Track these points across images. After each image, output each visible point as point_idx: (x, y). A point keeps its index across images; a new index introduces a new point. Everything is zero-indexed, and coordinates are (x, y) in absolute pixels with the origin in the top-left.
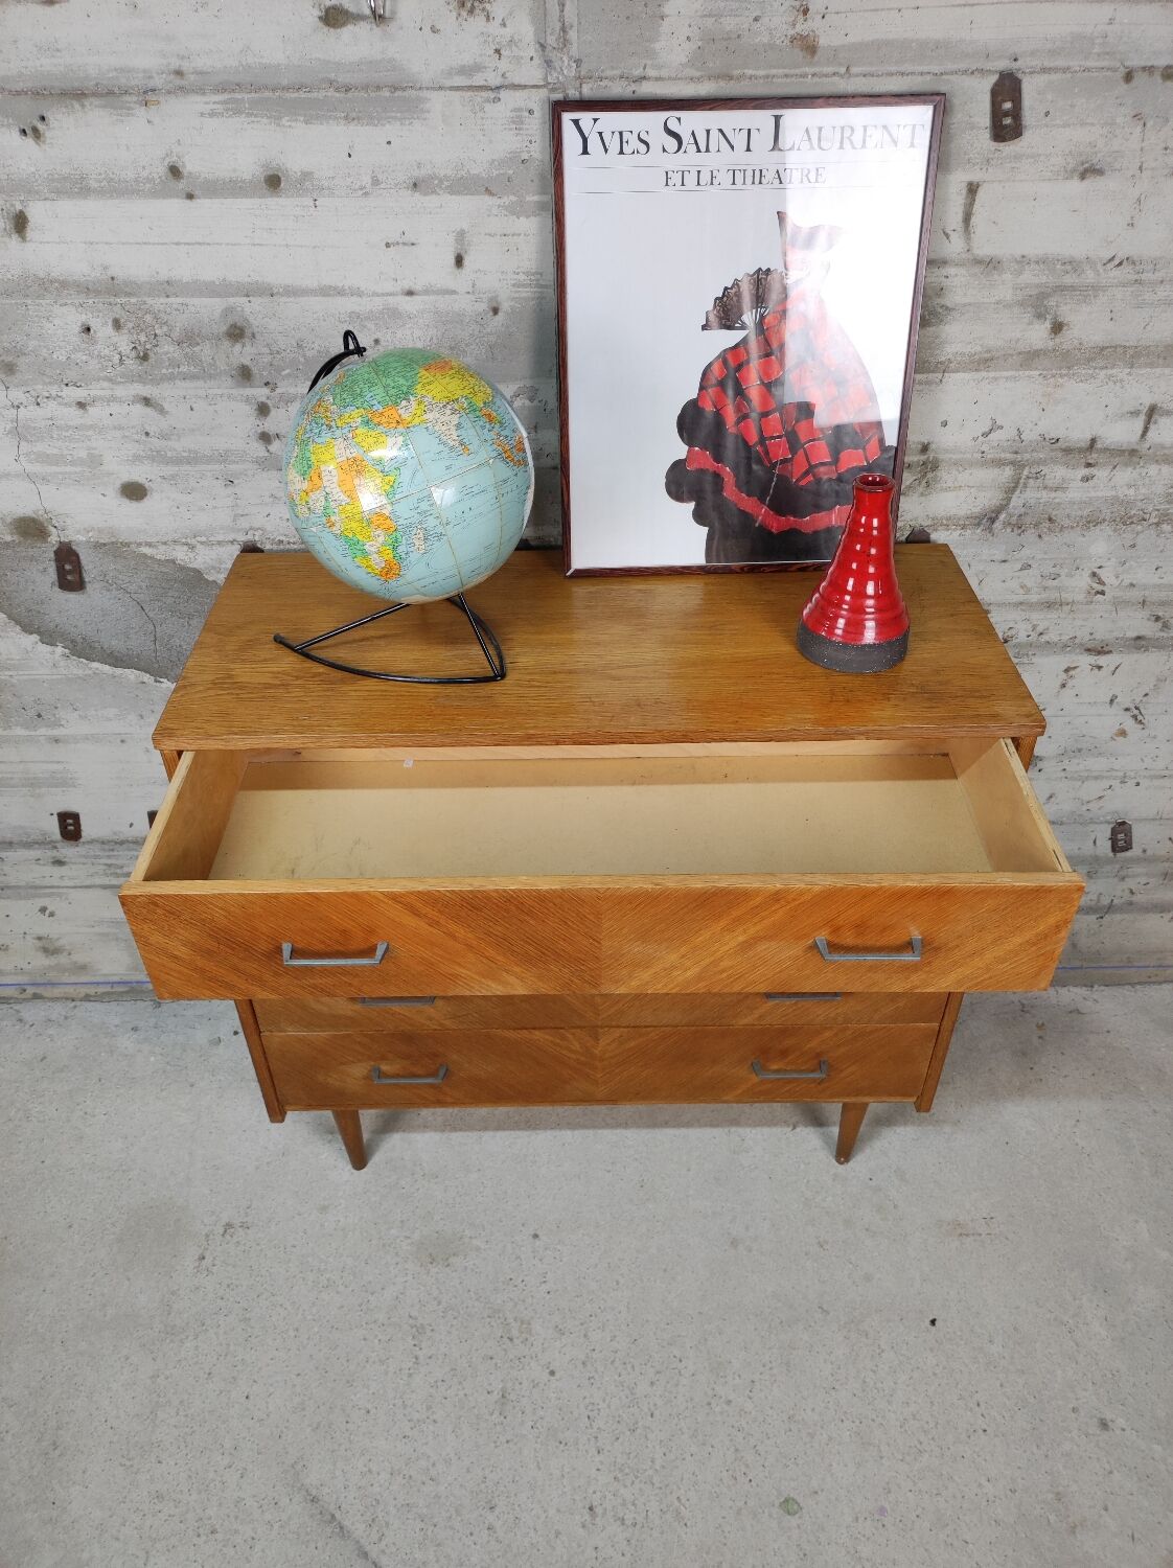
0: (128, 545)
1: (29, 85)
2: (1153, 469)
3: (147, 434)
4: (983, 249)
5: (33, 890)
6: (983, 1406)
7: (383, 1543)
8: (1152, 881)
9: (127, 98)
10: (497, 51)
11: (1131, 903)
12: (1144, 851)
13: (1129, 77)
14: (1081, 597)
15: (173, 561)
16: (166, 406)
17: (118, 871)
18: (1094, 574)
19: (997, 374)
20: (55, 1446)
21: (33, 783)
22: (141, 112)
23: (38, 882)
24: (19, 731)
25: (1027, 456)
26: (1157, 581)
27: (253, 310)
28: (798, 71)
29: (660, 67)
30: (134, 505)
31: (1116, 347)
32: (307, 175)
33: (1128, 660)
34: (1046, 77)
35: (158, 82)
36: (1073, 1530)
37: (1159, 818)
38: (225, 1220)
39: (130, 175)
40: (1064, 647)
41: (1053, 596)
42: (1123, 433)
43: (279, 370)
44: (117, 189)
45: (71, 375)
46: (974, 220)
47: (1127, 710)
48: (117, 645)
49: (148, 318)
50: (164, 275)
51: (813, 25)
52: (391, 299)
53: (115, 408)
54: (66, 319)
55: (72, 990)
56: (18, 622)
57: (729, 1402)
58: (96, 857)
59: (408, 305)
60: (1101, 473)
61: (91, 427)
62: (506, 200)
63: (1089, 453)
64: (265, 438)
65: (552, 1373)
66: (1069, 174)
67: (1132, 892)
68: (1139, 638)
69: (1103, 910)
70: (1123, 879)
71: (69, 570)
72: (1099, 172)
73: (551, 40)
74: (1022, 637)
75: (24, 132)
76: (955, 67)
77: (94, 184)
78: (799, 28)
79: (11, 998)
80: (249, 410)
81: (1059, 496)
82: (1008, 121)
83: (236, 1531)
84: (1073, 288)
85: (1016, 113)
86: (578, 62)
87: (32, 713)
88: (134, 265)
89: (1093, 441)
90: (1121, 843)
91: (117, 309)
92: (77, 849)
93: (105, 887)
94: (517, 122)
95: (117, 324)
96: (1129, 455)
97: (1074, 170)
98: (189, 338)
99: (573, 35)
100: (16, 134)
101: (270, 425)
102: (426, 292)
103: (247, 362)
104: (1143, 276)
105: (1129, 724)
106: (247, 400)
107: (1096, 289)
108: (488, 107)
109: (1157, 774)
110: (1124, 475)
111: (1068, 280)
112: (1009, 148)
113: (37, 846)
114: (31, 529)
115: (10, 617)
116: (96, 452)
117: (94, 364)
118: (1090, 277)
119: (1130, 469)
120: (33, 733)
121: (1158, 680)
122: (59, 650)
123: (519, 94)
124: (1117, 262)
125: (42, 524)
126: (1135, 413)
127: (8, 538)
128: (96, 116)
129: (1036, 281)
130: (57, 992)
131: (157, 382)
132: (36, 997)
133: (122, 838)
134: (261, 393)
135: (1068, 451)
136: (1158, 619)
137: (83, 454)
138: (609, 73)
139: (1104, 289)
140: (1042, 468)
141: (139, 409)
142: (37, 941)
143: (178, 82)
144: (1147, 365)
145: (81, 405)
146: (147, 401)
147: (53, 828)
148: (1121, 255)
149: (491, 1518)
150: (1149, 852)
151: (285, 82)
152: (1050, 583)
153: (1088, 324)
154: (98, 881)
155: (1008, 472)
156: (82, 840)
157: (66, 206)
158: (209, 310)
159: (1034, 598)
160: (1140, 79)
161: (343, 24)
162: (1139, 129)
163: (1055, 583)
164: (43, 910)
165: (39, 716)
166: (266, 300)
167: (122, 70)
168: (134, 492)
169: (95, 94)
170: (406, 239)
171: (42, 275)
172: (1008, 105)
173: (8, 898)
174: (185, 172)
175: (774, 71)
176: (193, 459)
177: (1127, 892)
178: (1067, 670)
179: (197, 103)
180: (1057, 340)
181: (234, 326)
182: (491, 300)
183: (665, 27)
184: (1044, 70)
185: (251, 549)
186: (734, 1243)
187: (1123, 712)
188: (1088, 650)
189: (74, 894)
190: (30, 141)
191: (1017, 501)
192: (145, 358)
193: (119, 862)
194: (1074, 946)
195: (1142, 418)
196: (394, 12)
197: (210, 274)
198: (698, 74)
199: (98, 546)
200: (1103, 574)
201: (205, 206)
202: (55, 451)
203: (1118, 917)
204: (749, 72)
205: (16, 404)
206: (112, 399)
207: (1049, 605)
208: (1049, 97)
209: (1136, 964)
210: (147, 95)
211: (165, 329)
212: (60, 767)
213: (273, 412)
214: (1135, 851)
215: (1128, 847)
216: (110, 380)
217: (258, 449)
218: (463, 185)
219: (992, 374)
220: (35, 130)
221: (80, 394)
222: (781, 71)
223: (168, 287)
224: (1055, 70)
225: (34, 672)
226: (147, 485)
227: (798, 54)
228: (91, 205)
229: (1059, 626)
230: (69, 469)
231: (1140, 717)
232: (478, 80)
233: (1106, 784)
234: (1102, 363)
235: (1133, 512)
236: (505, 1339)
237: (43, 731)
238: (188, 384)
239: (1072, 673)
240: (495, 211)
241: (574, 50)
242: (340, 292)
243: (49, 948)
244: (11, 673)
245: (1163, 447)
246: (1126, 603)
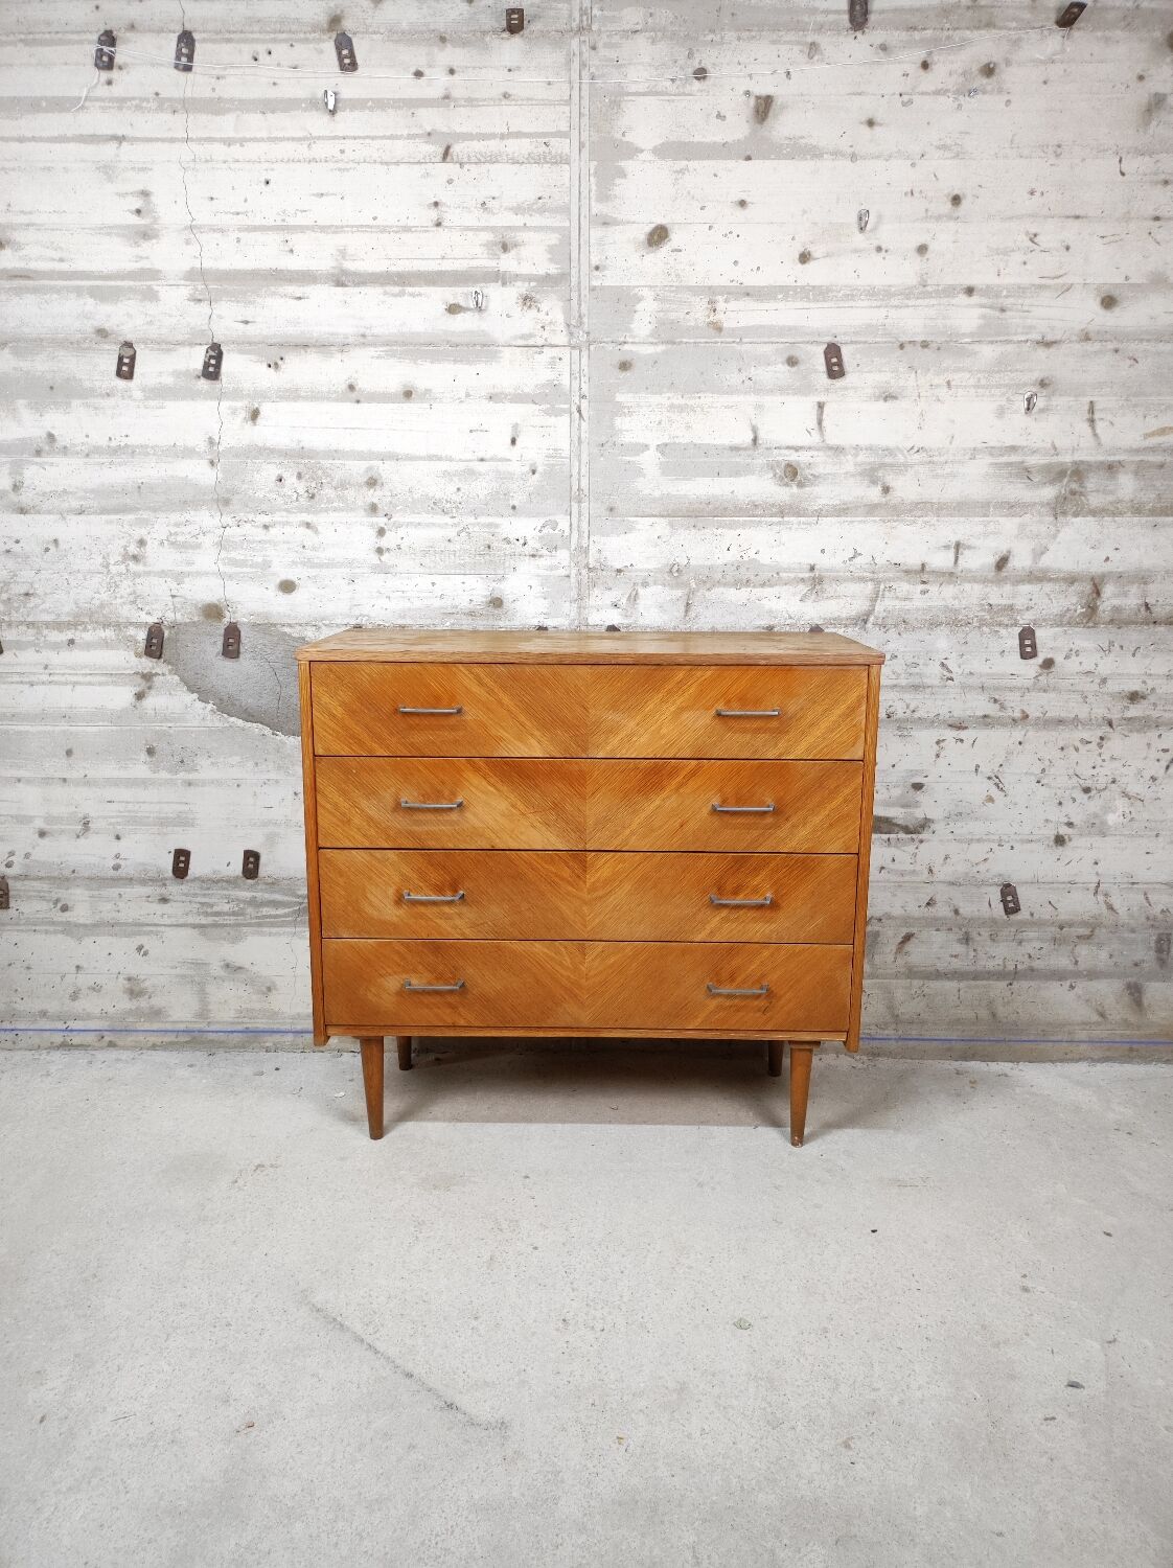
0: (275, 625)
1: (279, 340)
2: (967, 586)
3: (304, 547)
4: (832, 440)
5: (138, 927)
6: (916, 1277)
7: (378, 1335)
8: (1045, 945)
9: (332, 348)
10: (543, 327)
11: (1032, 970)
12: (1032, 915)
13: (902, 346)
14: (936, 682)
15: (303, 639)
16: (319, 528)
17: (209, 910)
18: (943, 665)
19: (853, 519)
20: (95, 1276)
21: (163, 822)
22: (339, 356)
23: (143, 920)
24: (164, 775)
25: (881, 575)
26: (990, 671)
27: (385, 469)
28: (713, 340)
29: (634, 337)
30: (286, 596)
31: (925, 503)
32: (428, 391)
33: (982, 734)
34: (854, 346)
35: (351, 340)
36: (997, 1345)
37: (1035, 882)
38: (257, 1162)
39: (324, 389)
40: (932, 722)
41: (917, 681)
42: (942, 560)
43: (395, 506)
44: (315, 396)
45: (264, 507)
46: (824, 424)
47: (989, 778)
48: (249, 701)
49: (320, 472)
50: (333, 447)
51: (720, 316)
52: (471, 464)
53: (287, 529)
54: (271, 471)
55: (142, 1038)
56: (186, 683)
57: (690, 1268)
58: (195, 895)
59: (481, 467)
60: (933, 589)
61: (269, 542)
62: (543, 407)
63: (921, 573)
64: (380, 551)
65: (536, 1248)
66: (877, 399)
67: (1030, 957)
68: (985, 716)
69: (1013, 976)
70: (1020, 943)
71: (232, 642)
72: (895, 398)
73: (573, 322)
74: (900, 714)
75: (270, 366)
76: (800, 340)
77: (303, 394)
78: (711, 318)
79: (89, 1046)
80: (373, 533)
81: (908, 605)
82: (836, 368)
83: (250, 1325)
84: (892, 465)
85: (840, 364)
86: (588, 333)
87: (177, 758)
88: (315, 440)
89: (923, 565)
90: (1011, 905)
91: (301, 466)
92: (183, 887)
93: (194, 926)
94: (552, 364)
95: (299, 476)
96: (950, 576)
97: (880, 396)
98: (343, 485)
99: (585, 320)
100: (265, 366)
101: (384, 542)
102: (492, 459)
103: (375, 501)
104: (935, 459)
105: (994, 792)
106: (372, 525)
107: (906, 466)
108: (536, 356)
109: (1027, 837)
110: (949, 591)
111: (888, 460)
112: (839, 383)
113: (150, 883)
114: (213, 612)
115: (182, 679)
116: (268, 559)
117: (280, 501)
118: (901, 459)
119: (952, 586)
120: (175, 777)
121: (1007, 753)
122: (210, 706)
123: (553, 349)
124: (916, 449)
125: (221, 609)
126: (947, 547)
127: (196, 619)
128: (312, 359)
129: (868, 460)
130: (130, 1039)
131: (316, 512)
132: (112, 1045)
133: (219, 877)
134: (381, 521)
135: (907, 572)
136: (996, 701)
137: (260, 560)
138: (605, 340)
139: (912, 466)
140: (892, 584)
141: (303, 530)
142: (126, 982)
143: (362, 340)
144: (948, 515)
145: (266, 527)
146: (308, 525)
147: (167, 863)
148: (918, 445)
149: (474, 1323)
150: (1036, 916)
151: (422, 341)
152: (913, 670)
153: (905, 488)
154: (191, 920)
155: (870, 586)
156: (188, 878)
157: (284, 406)
158: (357, 469)
159: (903, 682)
160: (908, 348)
161: (459, 312)
162: (913, 375)
163: (917, 670)
164: (140, 948)
165: (182, 762)
166: (393, 463)
167: (332, 334)
168: (287, 587)
169: (315, 346)
170: (482, 428)
171: (260, 445)
172: (834, 360)
173: (116, 935)
174: (357, 388)
175: (698, 340)
176: (331, 564)
177: (1027, 956)
178: (938, 743)
179: (371, 351)
180: (888, 498)
181: (371, 478)
182: (531, 465)
183: (636, 316)
184: (852, 342)
185: (358, 627)
186: (701, 1185)
187: (986, 780)
188: (950, 726)
189: (170, 933)
190: (272, 370)
191: (879, 607)
192: (313, 497)
193: (211, 901)
194: (994, 1015)
195: (953, 550)
196: (486, 307)
197: (362, 447)
198: (655, 341)
199: (254, 625)
200: (950, 664)
201: (364, 406)
202: (242, 557)
203: (1025, 984)
204: (685, 340)
205: (225, 525)
206: (284, 524)
207: (916, 688)
208: (858, 356)
209: (1052, 1038)
210: (344, 347)
211: (329, 479)
212: (186, 808)
213: (387, 533)
214: (1023, 915)
215: (1016, 910)
216: (287, 511)
217: (374, 559)
218: (519, 398)
219: (849, 519)
220: (276, 364)
221: (266, 519)
222: (703, 340)
223: (334, 454)
224: (860, 343)
225: (189, 725)
226: (297, 582)
227: (713, 332)
228: (299, 405)
229: (928, 706)
230: (248, 570)
231: (1000, 785)
232: (531, 342)
233: (986, 847)
234: (920, 513)
235: (960, 617)
236: (496, 1230)
237: (182, 775)
238: (336, 514)
239: (942, 744)
240: (537, 413)
241: (586, 327)
242: (439, 459)
243: (135, 990)
244: (170, 725)
245: (971, 571)
246: (971, 688)
